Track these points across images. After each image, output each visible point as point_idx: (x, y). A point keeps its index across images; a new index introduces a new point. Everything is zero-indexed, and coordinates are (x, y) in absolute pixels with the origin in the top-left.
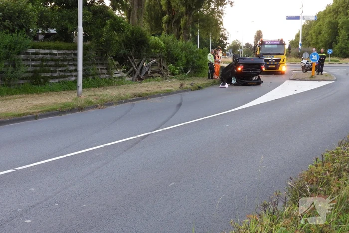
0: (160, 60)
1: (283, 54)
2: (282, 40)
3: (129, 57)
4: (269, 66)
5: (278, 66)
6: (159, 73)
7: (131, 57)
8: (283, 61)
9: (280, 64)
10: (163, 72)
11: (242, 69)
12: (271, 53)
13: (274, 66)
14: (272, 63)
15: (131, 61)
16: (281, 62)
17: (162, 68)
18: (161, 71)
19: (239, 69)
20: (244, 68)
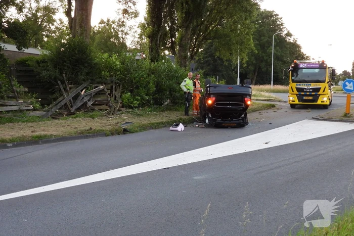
0: (112, 87)
1: (324, 82)
2: (323, 62)
3: (59, 82)
4: (305, 98)
5: (316, 98)
6: (107, 105)
7: (63, 82)
8: (324, 91)
9: (320, 95)
10: (112, 103)
11: (213, 103)
12: (306, 79)
13: (311, 98)
14: (308, 93)
15: (62, 88)
16: (321, 92)
17: (113, 99)
18: (109, 102)
19: (210, 102)
20: (216, 101)
